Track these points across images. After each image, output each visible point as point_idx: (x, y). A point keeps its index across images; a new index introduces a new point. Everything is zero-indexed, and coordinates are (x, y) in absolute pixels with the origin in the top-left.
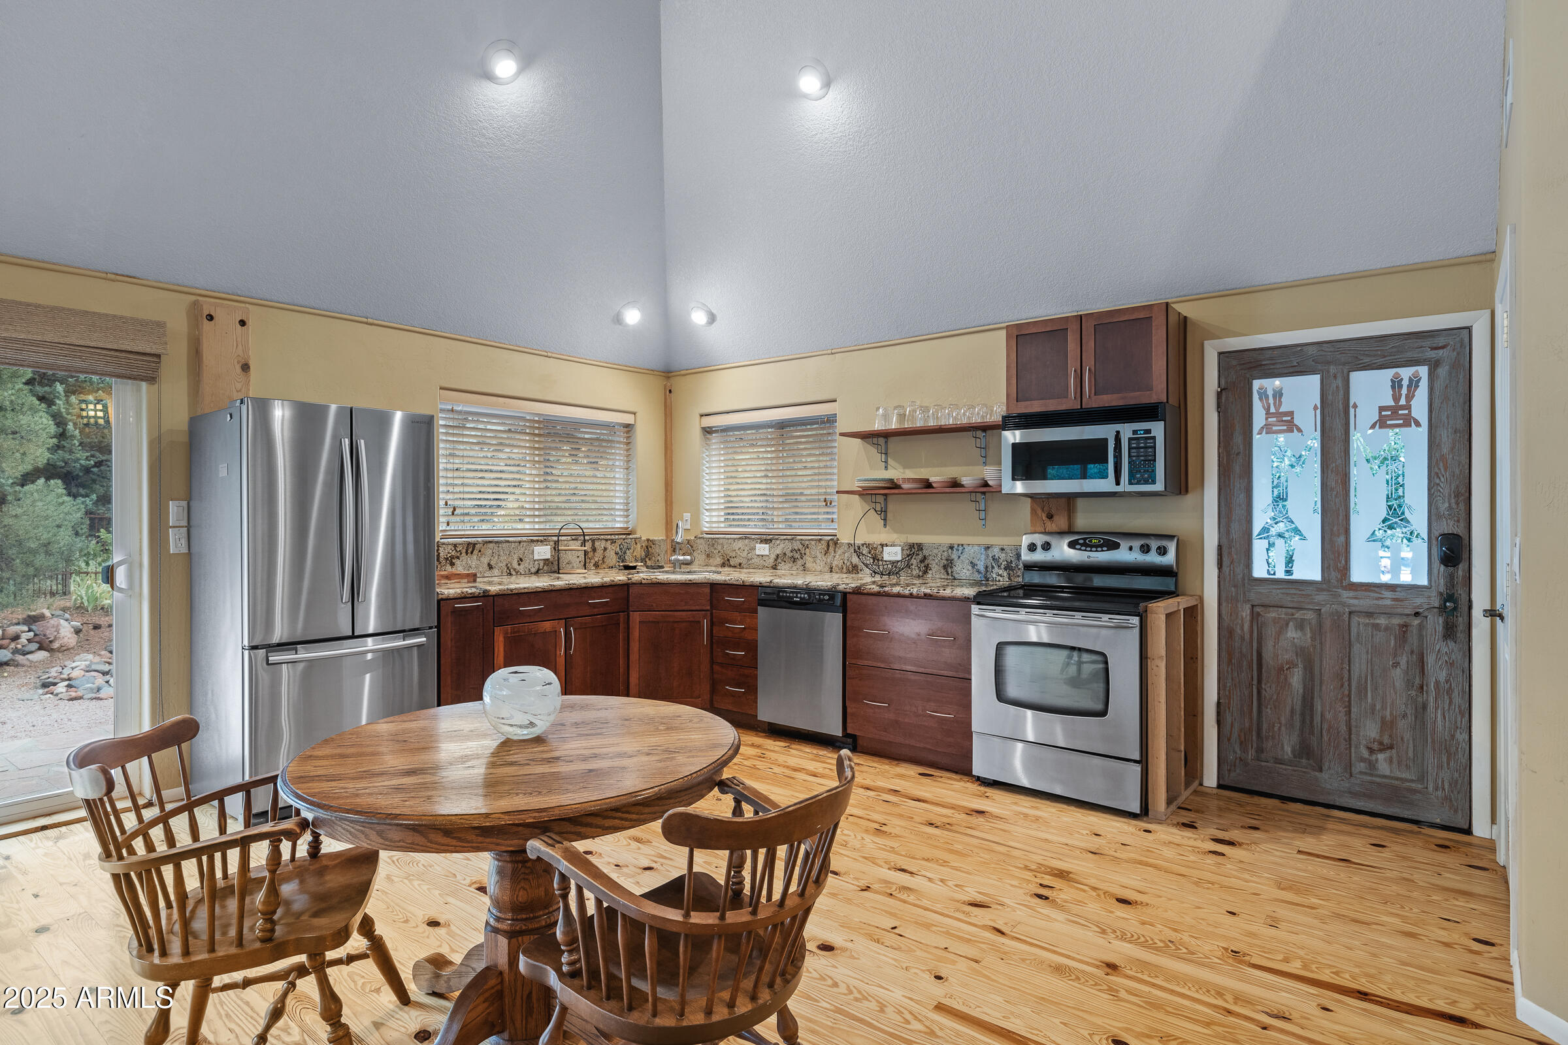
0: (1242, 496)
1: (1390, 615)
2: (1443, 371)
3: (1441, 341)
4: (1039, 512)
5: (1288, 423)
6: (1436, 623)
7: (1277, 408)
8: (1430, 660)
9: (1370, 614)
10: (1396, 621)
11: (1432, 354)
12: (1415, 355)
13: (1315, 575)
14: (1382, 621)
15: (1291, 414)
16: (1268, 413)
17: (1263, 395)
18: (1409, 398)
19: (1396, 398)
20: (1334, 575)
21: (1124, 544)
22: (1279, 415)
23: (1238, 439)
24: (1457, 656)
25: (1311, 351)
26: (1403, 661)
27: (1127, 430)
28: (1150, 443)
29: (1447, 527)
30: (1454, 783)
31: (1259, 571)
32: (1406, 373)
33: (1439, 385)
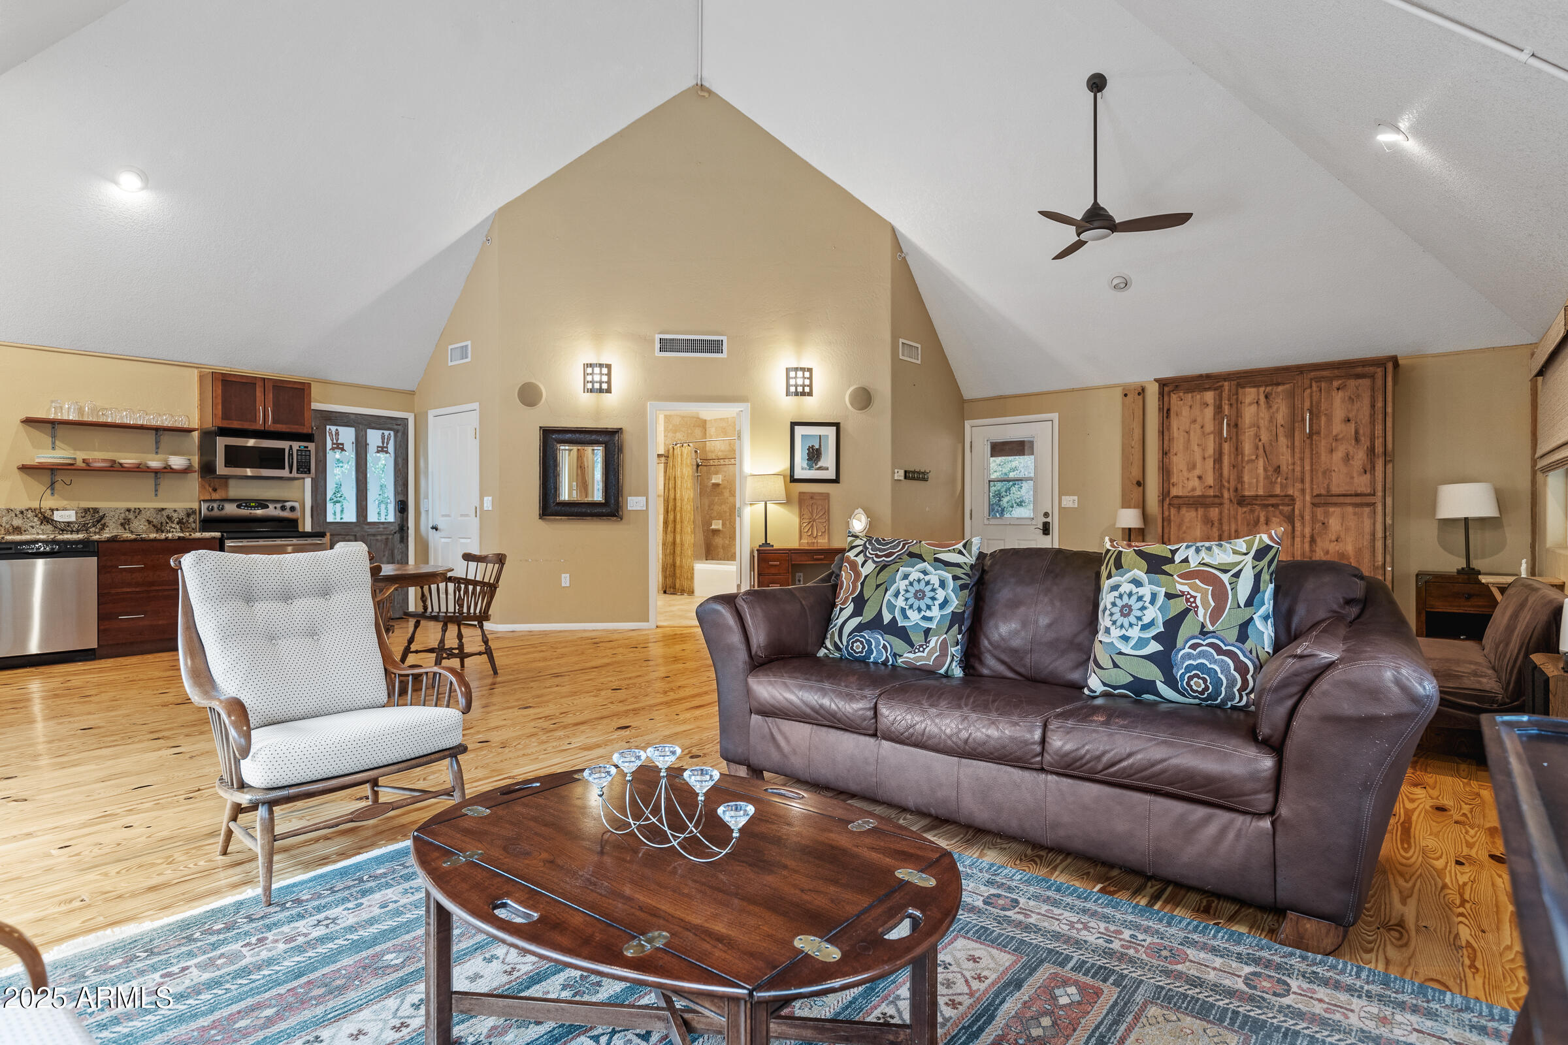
0: (323, 482)
1: (381, 535)
2: (399, 434)
3: (399, 422)
4: (207, 487)
5: (339, 447)
6: (397, 536)
7: (337, 440)
8: (396, 551)
9: (374, 535)
10: (384, 537)
11: (396, 427)
12: (389, 426)
13: (354, 519)
14: (379, 538)
15: (342, 444)
16: (333, 444)
17: (331, 433)
18: (387, 444)
19: (383, 443)
20: (362, 519)
21: (271, 506)
22: (338, 444)
23: (321, 454)
24: (404, 549)
25: (353, 417)
26: (386, 553)
27: (296, 445)
28: (308, 453)
29: (401, 498)
30: (403, 600)
31: (330, 519)
32: (386, 433)
33: (398, 439)
